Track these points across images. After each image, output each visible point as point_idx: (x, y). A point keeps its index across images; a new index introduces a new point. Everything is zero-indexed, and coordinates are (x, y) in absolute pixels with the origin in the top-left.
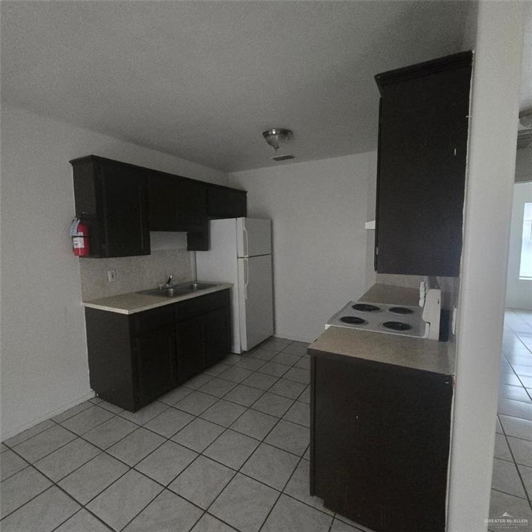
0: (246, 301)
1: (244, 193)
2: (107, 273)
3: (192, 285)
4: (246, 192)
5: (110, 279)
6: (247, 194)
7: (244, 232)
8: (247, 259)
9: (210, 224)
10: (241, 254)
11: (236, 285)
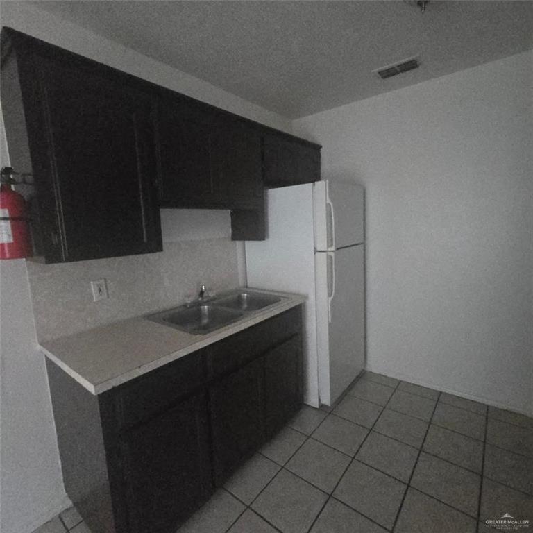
0: (330, 324)
1: (317, 148)
2: (90, 287)
3: (240, 297)
4: (321, 147)
5: (95, 296)
6: (322, 150)
7: (328, 206)
8: (332, 254)
9: (267, 195)
10: (322, 245)
11: (312, 298)
